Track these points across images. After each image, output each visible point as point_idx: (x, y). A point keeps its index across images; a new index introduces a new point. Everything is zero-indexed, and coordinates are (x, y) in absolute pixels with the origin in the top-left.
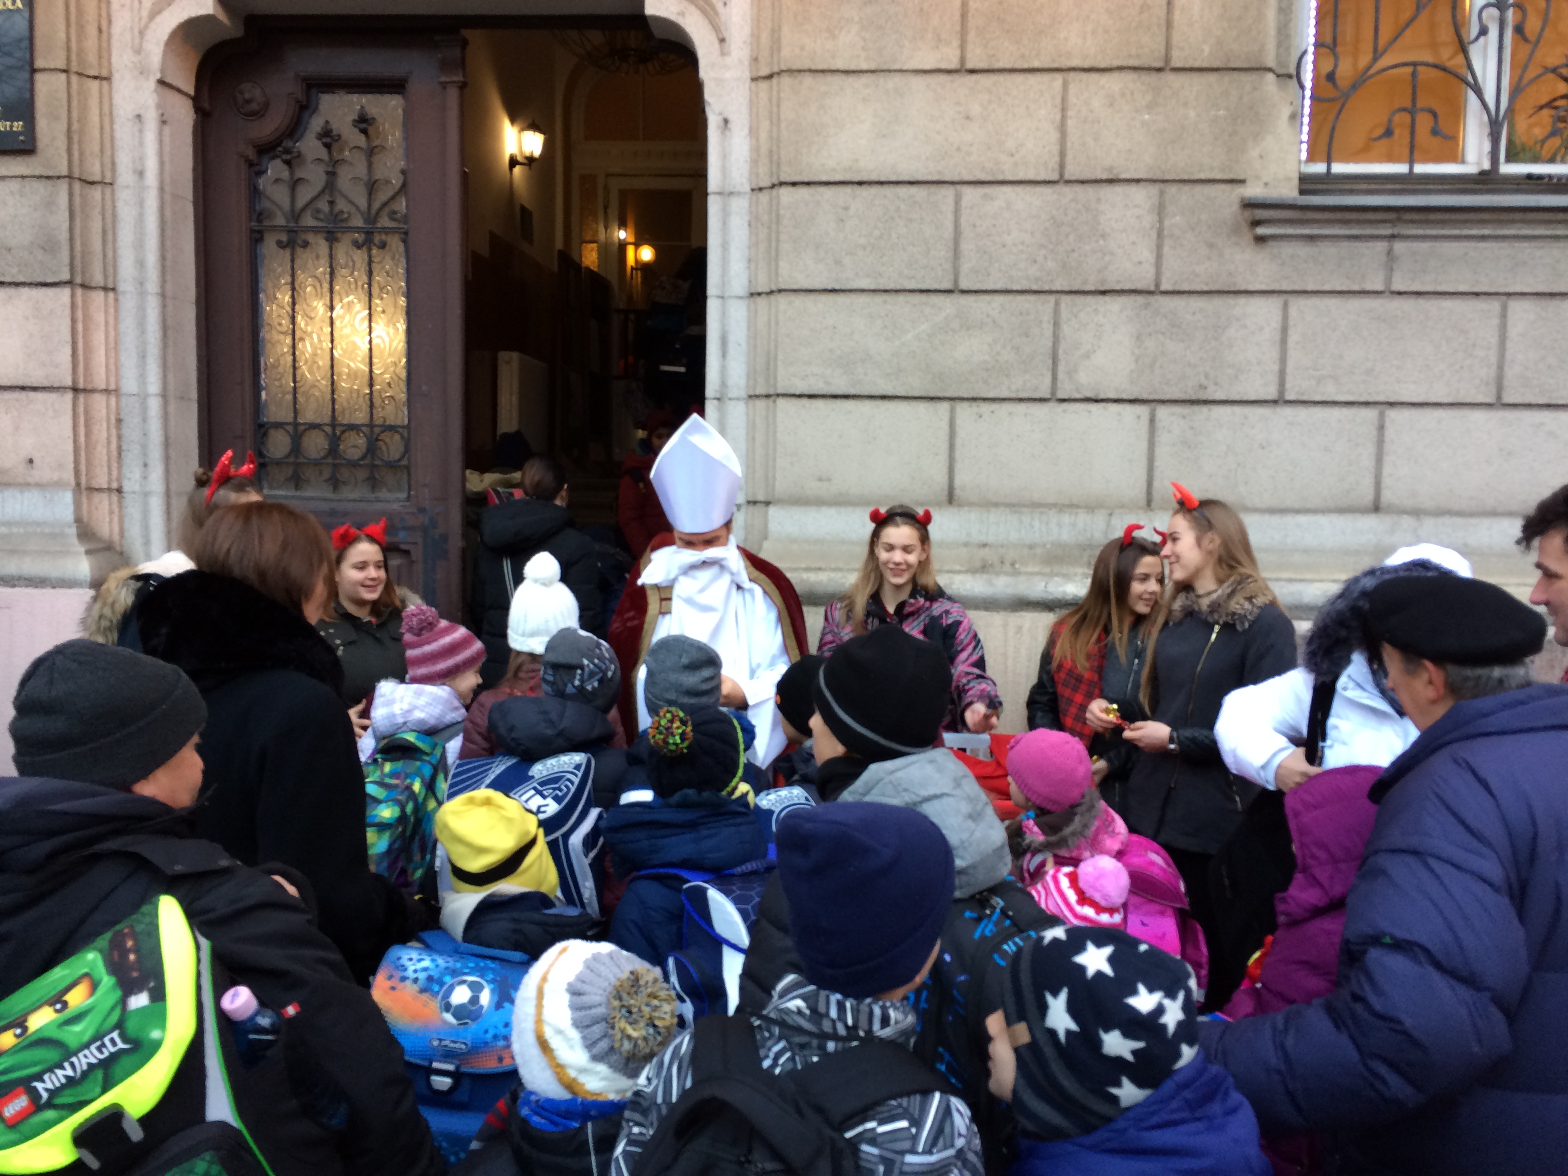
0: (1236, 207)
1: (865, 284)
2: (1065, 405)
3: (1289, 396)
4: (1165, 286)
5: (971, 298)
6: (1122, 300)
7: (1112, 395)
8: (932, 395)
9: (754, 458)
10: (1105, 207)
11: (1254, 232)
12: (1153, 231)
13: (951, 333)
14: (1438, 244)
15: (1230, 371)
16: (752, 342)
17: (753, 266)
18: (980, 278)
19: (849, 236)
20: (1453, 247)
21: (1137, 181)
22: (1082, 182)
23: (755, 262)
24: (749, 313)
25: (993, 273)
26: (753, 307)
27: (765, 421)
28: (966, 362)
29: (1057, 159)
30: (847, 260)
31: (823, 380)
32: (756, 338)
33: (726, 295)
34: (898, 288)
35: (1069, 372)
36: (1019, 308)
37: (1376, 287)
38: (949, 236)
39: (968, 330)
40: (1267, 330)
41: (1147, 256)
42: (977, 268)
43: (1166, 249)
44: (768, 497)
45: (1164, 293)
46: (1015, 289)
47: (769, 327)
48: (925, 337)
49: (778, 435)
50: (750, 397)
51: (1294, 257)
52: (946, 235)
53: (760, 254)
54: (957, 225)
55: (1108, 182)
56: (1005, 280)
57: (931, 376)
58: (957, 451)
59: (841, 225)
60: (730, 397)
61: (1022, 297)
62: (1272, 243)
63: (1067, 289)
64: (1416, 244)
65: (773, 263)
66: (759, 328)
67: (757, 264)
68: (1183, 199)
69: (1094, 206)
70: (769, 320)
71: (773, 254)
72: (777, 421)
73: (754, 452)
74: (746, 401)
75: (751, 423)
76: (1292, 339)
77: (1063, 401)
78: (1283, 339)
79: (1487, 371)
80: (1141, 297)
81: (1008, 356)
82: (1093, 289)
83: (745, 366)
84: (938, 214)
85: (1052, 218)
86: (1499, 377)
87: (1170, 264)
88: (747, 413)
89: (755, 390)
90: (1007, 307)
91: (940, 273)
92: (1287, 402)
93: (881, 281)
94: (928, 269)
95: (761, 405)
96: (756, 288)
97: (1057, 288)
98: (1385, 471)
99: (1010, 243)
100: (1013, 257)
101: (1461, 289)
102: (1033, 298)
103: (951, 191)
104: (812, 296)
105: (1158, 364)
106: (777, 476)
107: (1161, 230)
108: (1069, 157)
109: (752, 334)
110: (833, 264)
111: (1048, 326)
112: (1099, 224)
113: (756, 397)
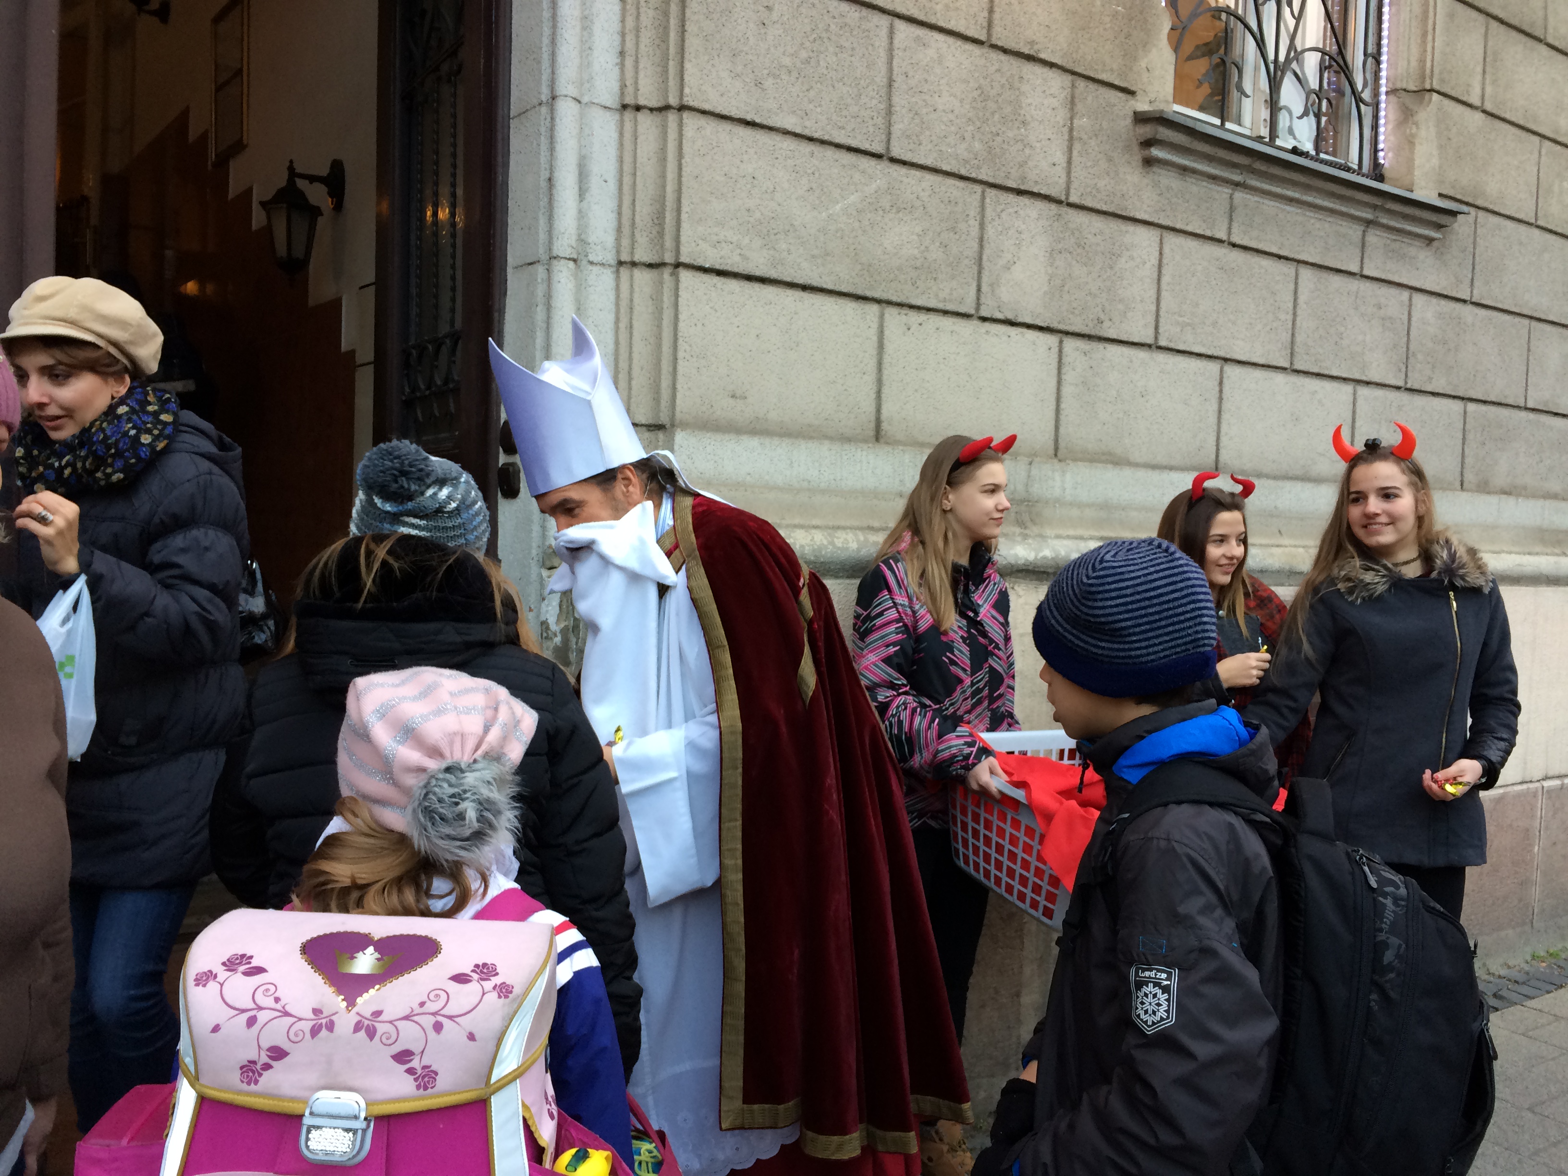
0: (1129, 121)
1: (789, 123)
2: (988, 326)
3: (1163, 343)
4: (1073, 199)
5: (903, 170)
6: (1040, 205)
9: (630, 359)
10: (1025, 88)
11: (1147, 152)
12: (1066, 130)
13: (881, 212)
14: (1261, 200)
15: (1121, 307)
16: (627, 180)
17: (629, 62)
18: (912, 146)
19: (772, 49)
20: (1270, 206)
21: (1052, 65)
22: (1005, 51)
23: (634, 58)
24: (621, 134)
25: (924, 143)
26: (628, 126)
27: (650, 302)
28: (896, 254)
29: (986, 14)
30: (769, 83)
31: (739, 251)
32: (634, 174)
33: (585, 99)
34: (826, 138)
35: (991, 285)
36: (948, 194)
37: (1222, 235)
38: (881, 79)
39: (898, 212)
40: (1148, 265)
41: (1060, 157)
42: (908, 133)
43: (1075, 153)
44: (659, 417)
45: (1071, 205)
46: (944, 169)
47: (663, 160)
48: (855, 213)
49: (681, 325)
50: (621, 263)
51: (1169, 188)
52: (878, 80)
53: (642, 46)
54: (890, 70)
55: (1030, 58)
56: (935, 155)
57: (859, 267)
58: (885, 372)
59: (763, 31)
60: (591, 260)
61: (951, 181)
62: (1155, 169)
63: (991, 180)
64: (1248, 196)
65: (671, 63)
66: (639, 160)
67: (637, 61)
68: (1090, 98)
69: (1017, 84)
70: (663, 149)
71: (672, 50)
72: (680, 304)
73: (631, 348)
74: (614, 269)
75: (624, 304)
76: (1165, 279)
77: (984, 319)
78: (1159, 280)
79: (1286, 337)
80: (1053, 206)
81: (936, 254)
82: (1014, 186)
83: (613, 216)
84: (870, 48)
85: (980, 87)
86: (1293, 343)
87: (1078, 172)
88: (617, 288)
89: (632, 253)
90: (937, 190)
91: (871, 129)
92: (1160, 348)
93: (808, 124)
94: (859, 120)
95: (642, 277)
96: (636, 97)
97: (983, 177)
98: (1223, 430)
99: (940, 107)
100: (943, 127)
101: (1274, 250)
102: (961, 184)
103: (884, 21)
104: (727, 126)
105: (1066, 288)
106: (679, 386)
107: (1071, 130)
108: (996, 16)
109: (627, 167)
110: (752, 84)
111: (974, 224)
112: (1020, 107)
113: (634, 264)
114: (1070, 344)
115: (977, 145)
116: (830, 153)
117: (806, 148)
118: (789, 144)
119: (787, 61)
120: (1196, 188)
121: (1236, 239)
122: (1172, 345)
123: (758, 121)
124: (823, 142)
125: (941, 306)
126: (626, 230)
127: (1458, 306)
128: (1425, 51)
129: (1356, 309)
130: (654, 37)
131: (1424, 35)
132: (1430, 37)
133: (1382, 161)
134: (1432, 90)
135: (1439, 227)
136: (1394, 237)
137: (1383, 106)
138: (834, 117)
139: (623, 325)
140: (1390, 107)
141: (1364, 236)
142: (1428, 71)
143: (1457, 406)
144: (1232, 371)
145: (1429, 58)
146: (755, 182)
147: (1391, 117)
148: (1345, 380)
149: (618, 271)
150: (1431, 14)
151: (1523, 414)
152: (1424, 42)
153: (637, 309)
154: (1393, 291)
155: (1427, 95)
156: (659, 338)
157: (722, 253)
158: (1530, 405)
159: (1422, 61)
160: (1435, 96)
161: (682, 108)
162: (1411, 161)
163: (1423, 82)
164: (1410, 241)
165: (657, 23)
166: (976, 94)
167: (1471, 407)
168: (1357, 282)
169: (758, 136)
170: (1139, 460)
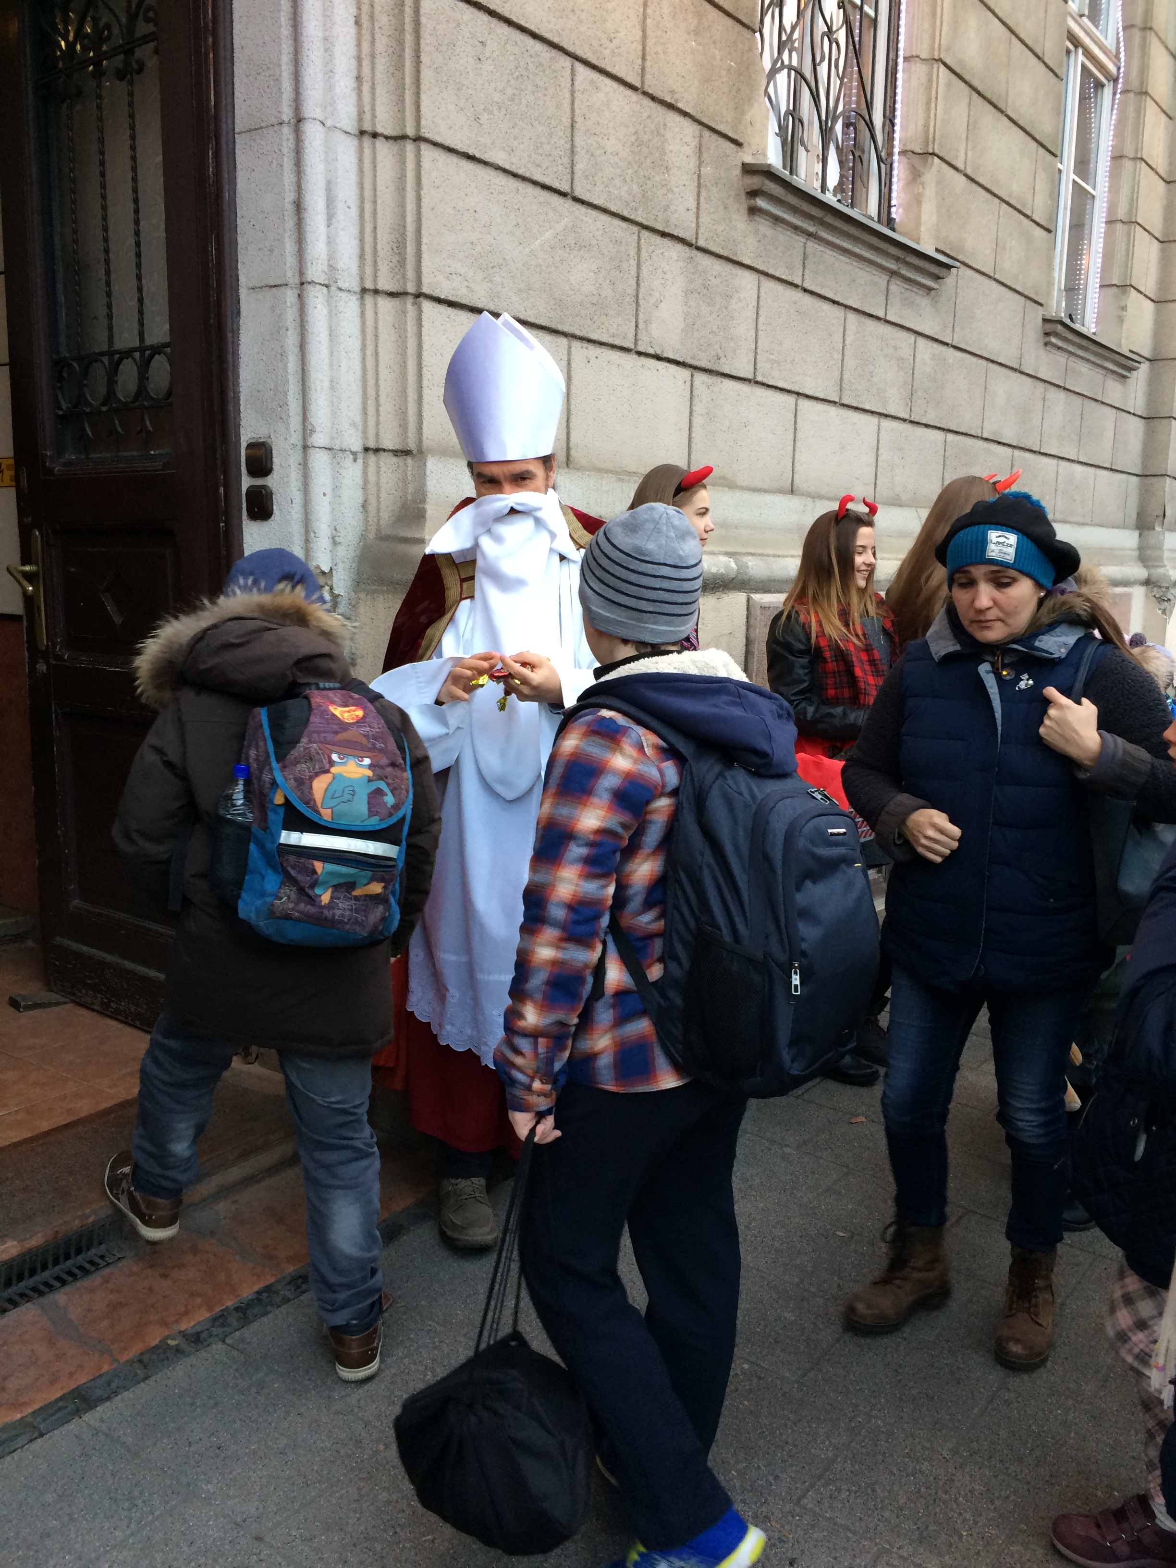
0: (738, 171)
1: (499, 158)
2: (643, 360)
3: (759, 379)
4: (701, 243)
5: (582, 210)
6: (679, 247)
7: (671, 356)
8: (553, 326)
9: (377, 385)
10: (669, 135)
11: (752, 201)
12: (696, 176)
13: (568, 249)
14: (824, 250)
15: (732, 344)
16: (368, 206)
17: (366, 88)
18: (589, 187)
19: (486, 84)
20: (830, 255)
21: (685, 114)
22: (653, 98)
23: (370, 84)
24: (361, 160)
25: (598, 184)
26: (367, 152)
27: (393, 330)
28: (579, 290)
29: (639, 61)
30: (484, 118)
31: (466, 283)
32: (375, 202)
33: (329, 123)
34: (528, 175)
35: (645, 322)
36: (615, 234)
37: (798, 281)
38: (567, 122)
39: (580, 250)
40: (750, 307)
41: (692, 204)
42: (587, 173)
43: (702, 200)
44: (407, 443)
45: (698, 249)
46: (612, 209)
47: (401, 190)
48: (549, 249)
49: (425, 354)
50: (364, 291)
51: (765, 236)
52: (564, 119)
53: (377, 73)
54: (573, 110)
55: (671, 106)
56: (606, 195)
57: (553, 302)
58: (572, 402)
59: (479, 66)
60: (340, 286)
61: (617, 222)
62: (756, 218)
63: (645, 223)
64: (816, 246)
65: (407, 92)
66: (379, 188)
67: (373, 88)
68: (712, 148)
69: (662, 131)
70: (402, 178)
71: (408, 80)
72: (423, 333)
73: (377, 374)
74: (358, 296)
75: (370, 331)
76: (761, 320)
77: (640, 354)
78: (757, 319)
79: (837, 373)
80: (687, 249)
81: (607, 291)
82: (661, 229)
83: (355, 243)
84: (558, 88)
85: (636, 133)
86: (841, 380)
87: (704, 219)
88: (363, 314)
89: (375, 281)
90: (607, 230)
91: (560, 168)
92: (757, 383)
93: (514, 160)
94: (551, 158)
95: (385, 305)
96: (374, 124)
97: (639, 219)
98: (797, 457)
99: (609, 150)
100: (611, 169)
101: (831, 295)
102: (624, 225)
103: (567, 62)
104: (454, 159)
105: (696, 326)
106: (424, 414)
107: (699, 176)
108: (648, 64)
109: (368, 194)
110: (472, 119)
111: (633, 263)
112: (665, 154)
113: (376, 292)
114: (700, 377)
115: (635, 188)
116: (530, 189)
117: (514, 183)
118: (501, 179)
119: (497, 97)
120: (784, 236)
121: (807, 285)
122: (765, 381)
123: (478, 155)
124: (524, 179)
125: (610, 341)
126: (369, 257)
127: (944, 348)
128: (929, 117)
129: (881, 350)
130: (388, 64)
131: (928, 103)
132: (933, 105)
133: (894, 216)
134: (933, 154)
135: (937, 278)
136: (908, 287)
137: (896, 165)
138: (533, 155)
139: (369, 352)
140: (901, 166)
141: (888, 284)
142: (931, 136)
143: (940, 435)
144: (804, 403)
145: (932, 124)
146: (477, 216)
147: (903, 176)
148: (872, 412)
149: (362, 298)
150: (934, 85)
151: (981, 443)
152: (928, 109)
153: (383, 337)
154: (904, 334)
155: (930, 157)
156: (404, 365)
157: (454, 285)
158: (985, 436)
159: (926, 126)
160: (936, 160)
161: (419, 139)
162: (918, 217)
163: (927, 145)
164: (917, 291)
165: (390, 50)
166: (633, 138)
167: (950, 437)
168: (882, 326)
169: (478, 171)
170: (744, 484)
